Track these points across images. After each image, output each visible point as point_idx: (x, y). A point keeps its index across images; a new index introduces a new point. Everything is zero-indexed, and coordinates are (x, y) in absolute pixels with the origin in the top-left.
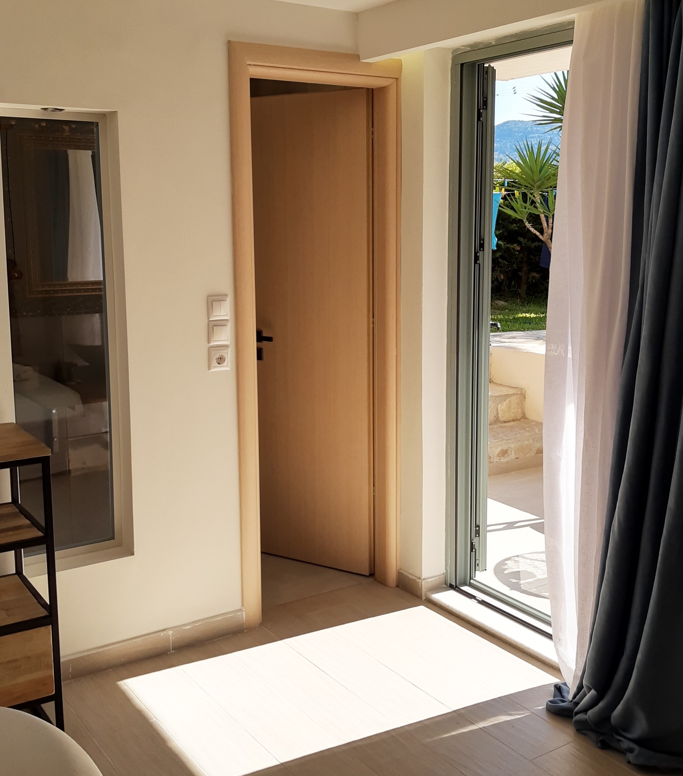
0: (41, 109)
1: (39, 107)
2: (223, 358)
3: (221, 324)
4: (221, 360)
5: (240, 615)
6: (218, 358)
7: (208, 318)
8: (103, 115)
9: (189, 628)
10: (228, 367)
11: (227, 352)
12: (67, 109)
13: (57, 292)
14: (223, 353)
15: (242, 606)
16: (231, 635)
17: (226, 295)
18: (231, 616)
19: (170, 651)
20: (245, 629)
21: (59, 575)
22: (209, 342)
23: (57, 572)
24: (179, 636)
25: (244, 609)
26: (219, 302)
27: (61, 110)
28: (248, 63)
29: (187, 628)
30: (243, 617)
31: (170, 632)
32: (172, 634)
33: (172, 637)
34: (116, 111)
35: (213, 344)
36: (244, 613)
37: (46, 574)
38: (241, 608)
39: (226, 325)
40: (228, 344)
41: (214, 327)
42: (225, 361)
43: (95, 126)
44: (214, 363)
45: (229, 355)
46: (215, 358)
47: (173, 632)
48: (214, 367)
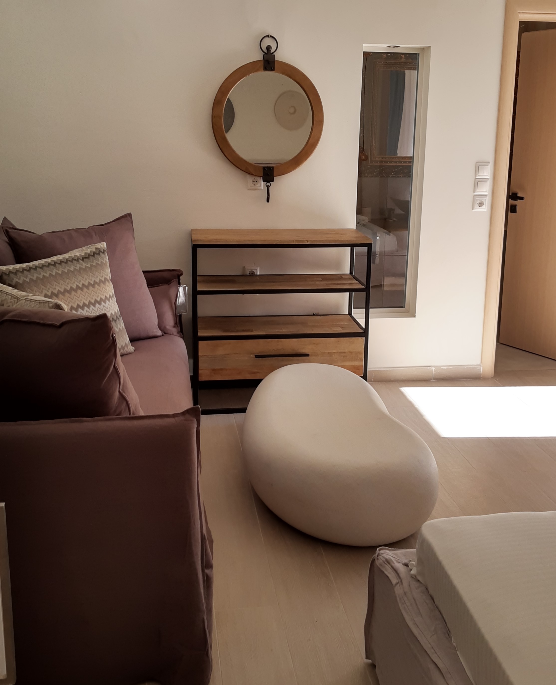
0: (387, 46)
1: (385, 46)
2: (483, 203)
3: (484, 181)
4: (481, 204)
5: (479, 368)
6: (479, 203)
7: (475, 177)
8: (423, 49)
9: (445, 369)
10: (485, 209)
11: (486, 199)
12: (401, 46)
13: (386, 162)
14: (483, 200)
15: (481, 363)
16: (472, 379)
17: (489, 163)
18: (472, 368)
19: (432, 380)
20: (482, 378)
21: (370, 320)
22: (474, 192)
23: (371, 318)
24: (438, 372)
25: (482, 365)
26: (483, 166)
27: (398, 47)
28: (518, 12)
29: (444, 368)
30: (481, 370)
31: (433, 368)
32: (434, 370)
33: (434, 372)
34: (430, 47)
35: (476, 193)
36: (482, 367)
37: (364, 318)
38: (480, 364)
39: (487, 182)
40: (487, 194)
41: (478, 183)
42: (483, 205)
43: (417, 55)
44: (476, 205)
45: (487, 202)
46: (478, 202)
47: (435, 369)
48: (476, 208)
